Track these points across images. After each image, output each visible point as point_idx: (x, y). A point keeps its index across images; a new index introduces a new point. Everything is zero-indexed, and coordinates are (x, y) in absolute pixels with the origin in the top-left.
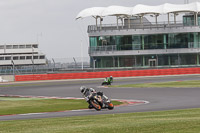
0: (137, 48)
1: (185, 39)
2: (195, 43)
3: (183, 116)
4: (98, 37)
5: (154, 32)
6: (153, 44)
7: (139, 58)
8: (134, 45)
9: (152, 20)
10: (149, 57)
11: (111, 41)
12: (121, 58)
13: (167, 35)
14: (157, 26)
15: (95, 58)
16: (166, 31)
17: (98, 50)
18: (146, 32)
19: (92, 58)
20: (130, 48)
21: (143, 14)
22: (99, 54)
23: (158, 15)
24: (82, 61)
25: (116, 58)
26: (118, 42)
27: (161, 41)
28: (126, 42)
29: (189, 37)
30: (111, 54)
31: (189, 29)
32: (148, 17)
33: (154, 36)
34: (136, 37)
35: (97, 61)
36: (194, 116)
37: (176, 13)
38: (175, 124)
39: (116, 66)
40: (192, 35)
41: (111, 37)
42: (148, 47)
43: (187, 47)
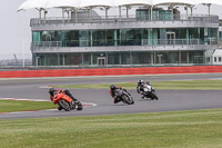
0: (84, 45)
1: (137, 36)
2: (150, 40)
3: (133, 121)
4: (41, 32)
5: (103, 27)
6: (103, 41)
7: (87, 55)
8: (81, 41)
9: (102, 14)
10: (97, 54)
11: (55, 36)
12: (67, 55)
13: (118, 31)
14: (107, 21)
15: (37, 54)
16: (117, 26)
17: (41, 46)
18: (95, 27)
19: (35, 55)
20: (77, 45)
21: (92, 7)
22: (42, 51)
23: (108, 8)
24: (24, 58)
25: (61, 55)
26: (63, 38)
27: (111, 37)
28: (73, 38)
29: (142, 33)
30: (55, 50)
31: (142, 25)
32: (97, 10)
33: (104, 31)
34: (84, 32)
35: (40, 58)
36: (146, 121)
37: (128, 6)
38: (124, 129)
39: (61, 64)
40: (146, 31)
41: (56, 32)
42: (97, 44)
43: (140, 44)
